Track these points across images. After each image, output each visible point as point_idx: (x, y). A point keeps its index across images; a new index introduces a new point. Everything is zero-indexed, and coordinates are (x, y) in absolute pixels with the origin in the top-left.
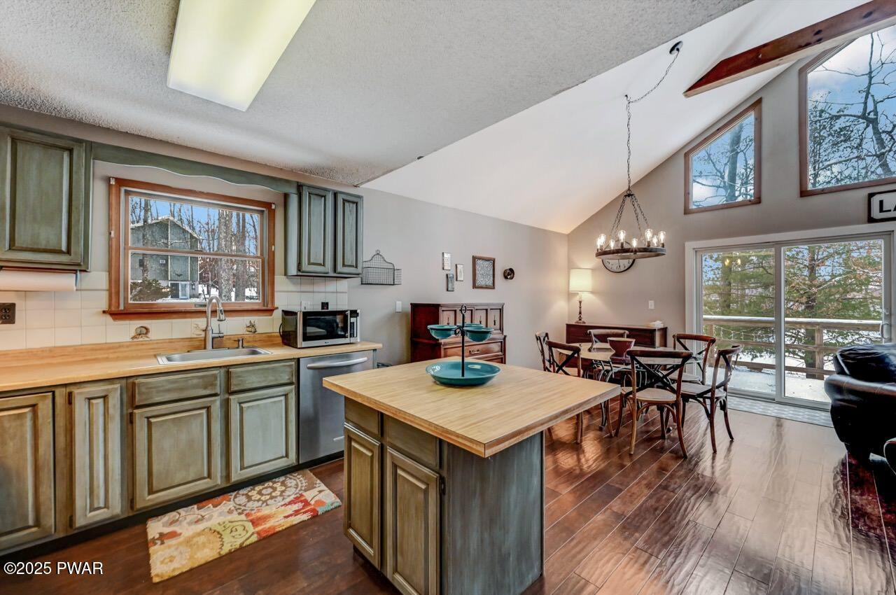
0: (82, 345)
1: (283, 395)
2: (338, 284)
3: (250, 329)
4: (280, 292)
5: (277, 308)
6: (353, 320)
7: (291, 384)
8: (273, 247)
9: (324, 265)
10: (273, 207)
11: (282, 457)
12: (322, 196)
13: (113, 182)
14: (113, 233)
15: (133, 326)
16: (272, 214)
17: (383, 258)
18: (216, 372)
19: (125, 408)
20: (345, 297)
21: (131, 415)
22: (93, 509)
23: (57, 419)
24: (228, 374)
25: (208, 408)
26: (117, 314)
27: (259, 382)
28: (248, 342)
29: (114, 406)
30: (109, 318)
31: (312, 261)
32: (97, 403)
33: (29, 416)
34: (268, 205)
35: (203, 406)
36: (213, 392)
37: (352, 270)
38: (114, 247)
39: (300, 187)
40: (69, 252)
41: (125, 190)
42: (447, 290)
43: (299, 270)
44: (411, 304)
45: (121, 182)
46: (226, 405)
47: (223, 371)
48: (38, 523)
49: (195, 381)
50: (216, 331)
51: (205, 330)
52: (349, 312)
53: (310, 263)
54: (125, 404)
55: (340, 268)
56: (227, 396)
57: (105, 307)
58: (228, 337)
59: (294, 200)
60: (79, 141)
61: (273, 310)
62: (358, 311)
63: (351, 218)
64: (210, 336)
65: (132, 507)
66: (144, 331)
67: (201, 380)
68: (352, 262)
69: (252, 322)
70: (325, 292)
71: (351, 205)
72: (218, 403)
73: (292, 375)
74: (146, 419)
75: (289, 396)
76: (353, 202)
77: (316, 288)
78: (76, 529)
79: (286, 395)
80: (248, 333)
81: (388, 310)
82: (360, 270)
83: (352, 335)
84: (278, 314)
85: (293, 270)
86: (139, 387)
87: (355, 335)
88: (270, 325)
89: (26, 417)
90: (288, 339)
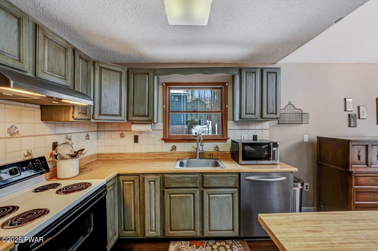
0: (155, 152)
1: (231, 194)
2: (263, 124)
3: (216, 149)
4: (230, 129)
5: (229, 138)
6: (274, 149)
7: (235, 187)
8: (227, 106)
9: (255, 114)
10: (227, 84)
11: (230, 230)
12: (253, 73)
13: (164, 85)
14: (164, 106)
15: (170, 145)
16: (226, 88)
17: (294, 106)
18: (197, 176)
19: (162, 188)
20: (267, 132)
21: (164, 191)
22: (151, 231)
23: (140, 188)
24: (203, 177)
25: (194, 194)
26: (166, 140)
27: (218, 184)
28: (215, 156)
29: (158, 186)
30: (163, 142)
31: (247, 112)
32: (152, 184)
33: (132, 185)
34: (224, 84)
35: (191, 192)
36: (196, 186)
37: (274, 116)
38: (165, 111)
39: (240, 70)
40: (148, 116)
41: (169, 87)
42: (350, 126)
43: (240, 118)
44: (317, 137)
45: (167, 84)
46: (202, 193)
47: (200, 175)
48: (135, 230)
49: (188, 179)
50: (201, 150)
51: (196, 149)
52: (272, 144)
53: (246, 114)
54: (161, 185)
55: (265, 115)
56: (202, 189)
57: (162, 137)
58: (206, 152)
59: (237, 78)
60: (151, 69)
61: (227, 140)
62: (278, 143)
63: (272, 83)
64: (198, 152)
65: (164, 234)
66: (175, 148)
67: (190, 179)
68: (273, 111)
69: (217, 145)
70: (255, 129)
71: (272, 74)
72: (198, 192)
73: (236, 183)
74: (169, 195)
75: (235, 195)
76: (273, 73)
77: (250, 127)
78: (146, 237)
79: (232, 194)
80: (215, 151)
81: (299, 140)
82: (278, 116)
83: (274, 159)
84: (229, 142)
85: (237, 118)
86: (166, 178)
87: (276, 159)
88: (225, 147)
89: (131, 185)
90: (234, 156)
